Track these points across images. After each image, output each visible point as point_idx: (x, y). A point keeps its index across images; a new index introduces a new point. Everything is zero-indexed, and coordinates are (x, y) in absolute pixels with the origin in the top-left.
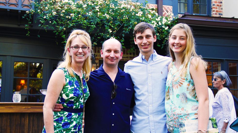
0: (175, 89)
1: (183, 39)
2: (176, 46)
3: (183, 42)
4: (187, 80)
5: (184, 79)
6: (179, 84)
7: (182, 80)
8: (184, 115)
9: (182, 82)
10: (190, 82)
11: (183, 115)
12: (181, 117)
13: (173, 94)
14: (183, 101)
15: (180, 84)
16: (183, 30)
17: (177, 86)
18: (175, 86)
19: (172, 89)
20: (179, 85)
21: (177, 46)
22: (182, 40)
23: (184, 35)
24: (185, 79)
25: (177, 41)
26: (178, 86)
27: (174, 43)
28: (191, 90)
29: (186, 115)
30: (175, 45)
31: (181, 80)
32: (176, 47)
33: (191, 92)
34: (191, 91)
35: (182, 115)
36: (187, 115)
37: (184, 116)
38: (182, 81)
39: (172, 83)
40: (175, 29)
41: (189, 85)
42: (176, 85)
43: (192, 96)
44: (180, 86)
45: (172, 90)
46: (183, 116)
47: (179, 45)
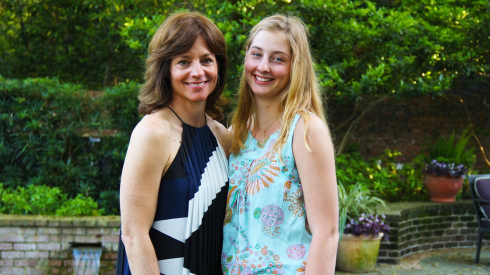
0: (251, 194)
1: (281, 60)
2: (259, 76)
3: (279, 69)
4: (286, 173)
5: (278, 169)
6: (262, 179)
7: (273, 171)
8: (269, 268)
9: (270, 176)
10: (291, 177)
11: (267, 266)
12: (262, 271)
13: (246, 210)
14: (269, 228)
15: (265, 179)
16: (282, 35)
17: (258, 186)
18: (251, 186)
19: (244, 196)
20: (264, 182)
21: (262, 77)
22: (280, 64)
23: (284, 50)
24: (281, 168)
25: (263, 64)
26: (260, 185)
27: (255, 69)
28: (296, 199)
29: (274, 266)
30: (257, 73)
31: (270, 169)
32: (259, 79)
33: (296, 203)
34: (295, 201)
35: (263, 268)
36: (275, 268)
37: (269, 271)
38: (271, 172)
39: (245, 180)
40: (261, 29)
41: (289, 185)
42: (256, 183)
43: (297, 214)
44: (267, 186)
45: (246, 198)
46: (267, 270)
47: (268, 76)
